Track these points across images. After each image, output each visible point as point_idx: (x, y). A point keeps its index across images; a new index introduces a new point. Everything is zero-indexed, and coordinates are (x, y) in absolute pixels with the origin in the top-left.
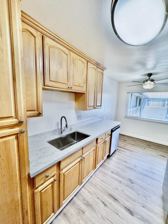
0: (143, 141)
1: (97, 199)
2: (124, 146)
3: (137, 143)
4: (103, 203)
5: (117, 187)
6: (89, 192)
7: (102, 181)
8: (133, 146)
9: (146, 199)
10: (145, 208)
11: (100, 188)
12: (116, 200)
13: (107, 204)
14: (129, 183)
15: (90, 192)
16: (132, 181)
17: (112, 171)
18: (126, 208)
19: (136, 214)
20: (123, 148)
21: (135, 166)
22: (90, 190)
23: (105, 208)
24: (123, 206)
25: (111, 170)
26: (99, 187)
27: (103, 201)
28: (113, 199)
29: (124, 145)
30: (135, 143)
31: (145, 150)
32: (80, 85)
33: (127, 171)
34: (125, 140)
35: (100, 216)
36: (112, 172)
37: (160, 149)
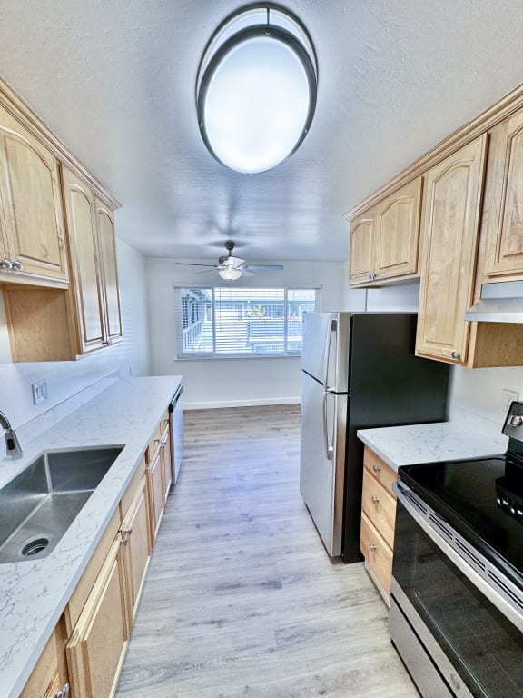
0: (231, 411)
1: (192, 629)
2: (196, 441)
3: (220, 420)
4: (213, 622)
5: (225, 555)
6: (159, 633)
7: (181, 569)
8: (217, 431)
9: (286, 533)
10: (293, 552)
11: (187, 592)
12: (238, 586)
13: (222, 617)
14: (246, 523)
15: (164, 629)
16: (250, 516)
17: (197, 522)
18: (263, 584)
19: (284, 578)
20: (196, 448)
21: (241, 478)
22: (160, 626)
23: (223, 629)
24: (257, 585)
25: (192, 523)
26: (181, 593)
27: (209, 619)
28: (230, 591)
29: (194, 439)
30: (217, 423)
31: (243, 429)
32: (46, 256)
33: (229, 499)
34: (192, 425)
35: (221, 663)
36: (198, 526)
37: (267, 417)
